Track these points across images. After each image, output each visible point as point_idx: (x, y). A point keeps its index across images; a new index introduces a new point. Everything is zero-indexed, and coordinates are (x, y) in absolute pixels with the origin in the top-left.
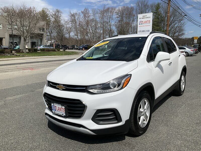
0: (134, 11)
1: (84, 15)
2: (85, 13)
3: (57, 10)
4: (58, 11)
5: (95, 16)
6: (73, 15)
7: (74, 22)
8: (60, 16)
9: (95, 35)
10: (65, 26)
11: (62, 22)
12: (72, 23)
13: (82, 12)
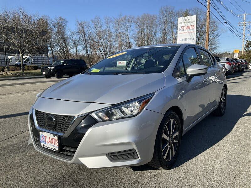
1: (95, 24)
2: (97, 22)
3: (61, 18)
4: (62, 20)
6: (81, 24)
7: (82, 34)
8: (64, 26)
10: (71, 37)
11: (67, 33)
12: (79, 35)
13: (93, 21)
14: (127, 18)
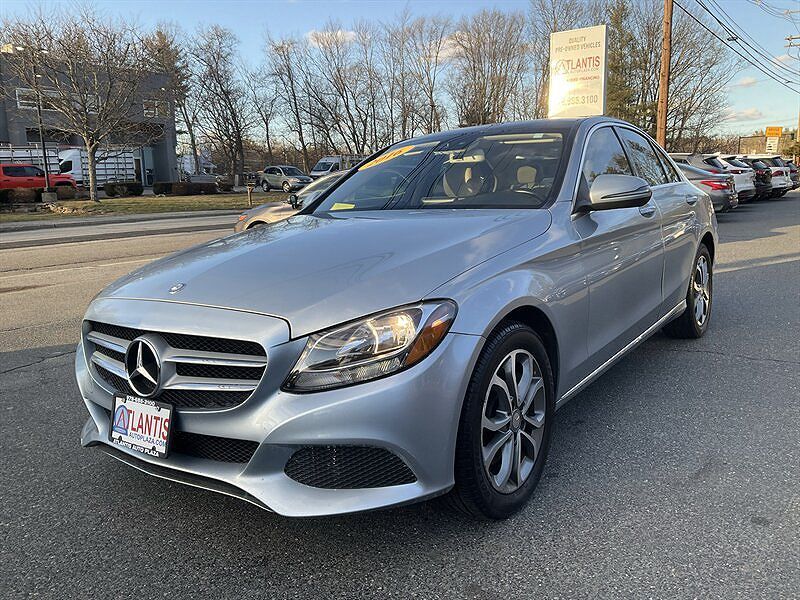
0: (525, 29)
1: (325, 48)
3: (216, 29)
4: (220, 35)
5: (369, 51)
6: (282, 48)
7: (286, 78)
8: (229, 54)
9: (369, 128)
10: (250, 91)
11: (238, 79)
12: (275, 82)
14: (428, 25)
